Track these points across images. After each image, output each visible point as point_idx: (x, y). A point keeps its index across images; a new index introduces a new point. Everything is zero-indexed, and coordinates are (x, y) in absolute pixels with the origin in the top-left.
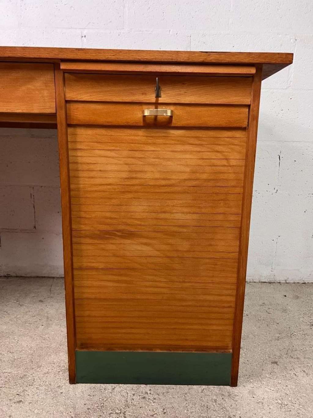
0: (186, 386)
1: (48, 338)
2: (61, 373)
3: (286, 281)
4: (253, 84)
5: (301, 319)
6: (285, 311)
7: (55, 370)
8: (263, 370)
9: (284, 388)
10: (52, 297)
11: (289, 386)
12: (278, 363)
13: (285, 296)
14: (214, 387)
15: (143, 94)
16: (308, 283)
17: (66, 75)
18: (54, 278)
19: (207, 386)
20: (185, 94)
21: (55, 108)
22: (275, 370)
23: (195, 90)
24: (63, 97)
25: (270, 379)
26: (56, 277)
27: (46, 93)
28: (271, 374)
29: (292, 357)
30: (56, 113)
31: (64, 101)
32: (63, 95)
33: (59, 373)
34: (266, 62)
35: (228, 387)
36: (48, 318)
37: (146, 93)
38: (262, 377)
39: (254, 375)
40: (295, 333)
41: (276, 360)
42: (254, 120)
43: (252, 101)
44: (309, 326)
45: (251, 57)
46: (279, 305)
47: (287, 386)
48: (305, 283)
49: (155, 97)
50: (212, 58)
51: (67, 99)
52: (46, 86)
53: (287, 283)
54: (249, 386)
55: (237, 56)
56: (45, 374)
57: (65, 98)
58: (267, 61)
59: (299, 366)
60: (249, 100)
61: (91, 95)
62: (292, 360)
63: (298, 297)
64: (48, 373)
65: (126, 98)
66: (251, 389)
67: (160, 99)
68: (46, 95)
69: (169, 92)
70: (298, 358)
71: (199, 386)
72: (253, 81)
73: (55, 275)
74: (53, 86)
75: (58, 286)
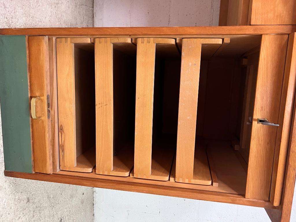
0: (2, 134)
1: (38, 5)
2: (6, 20)
3: (95, 191)
4: (263, 201)
5: (66, 210)
6: (72, 197)
7: (9, 14)
8: (21, 192)
9: (7, 213)
10: (76, 6)
11: (9, 216)
12: (28, 203)
13: (83, 194)
14: (2, 157)
15: (262, 107)
16: (94, 207)
17: (287, 36)
18: (93, 7)
19: (3, 151)
20: (259, 145)
21: (255, 24)
22: (22, 201)
23: (262, 153)
24: (266, 33)
25: (13, 200)
26: (94, 9)
27: (271, 15)
28: (18, 199)
29: (34, 212)
30: (250, 25)
31: (261, 33)
32: (268, 32)
33: (6, 18)
34: (282, 215)
35: (4, 169)
36: (57, 4)
37: (262, 110)
38: (15, 193)
39: (16, 187)
40: (54, 209)
41: (31, 201)
42: (232, 200)
43: (248, 200)
44: (60, 217)
45: (288, 203)
46: (76, 191)
47: (9, 214)
48: (93, 205)
49: (258, 118)
50: (291, 172)
51: (263, 36)
52: (277, 16)
53: (93, 192)
54: (6, 185)
55: (290, 192)
56: (4, 5)
57: (264, 34)
58: (284, 215)
59: (27, 219)
60: (249, 197)
61: (264, 59)
62: (32, 212)
63: (83, 203)
64: (5, 7)
65: (259, 92)
66: (4, 187)
67: (256, 122)
68: (269, 16)
69: (262, 131)
70: (34, 216)
71: (3, 145)
72: (265, 201)
73: (95, 8)
74: (277, 23)
75: (86, 12)
